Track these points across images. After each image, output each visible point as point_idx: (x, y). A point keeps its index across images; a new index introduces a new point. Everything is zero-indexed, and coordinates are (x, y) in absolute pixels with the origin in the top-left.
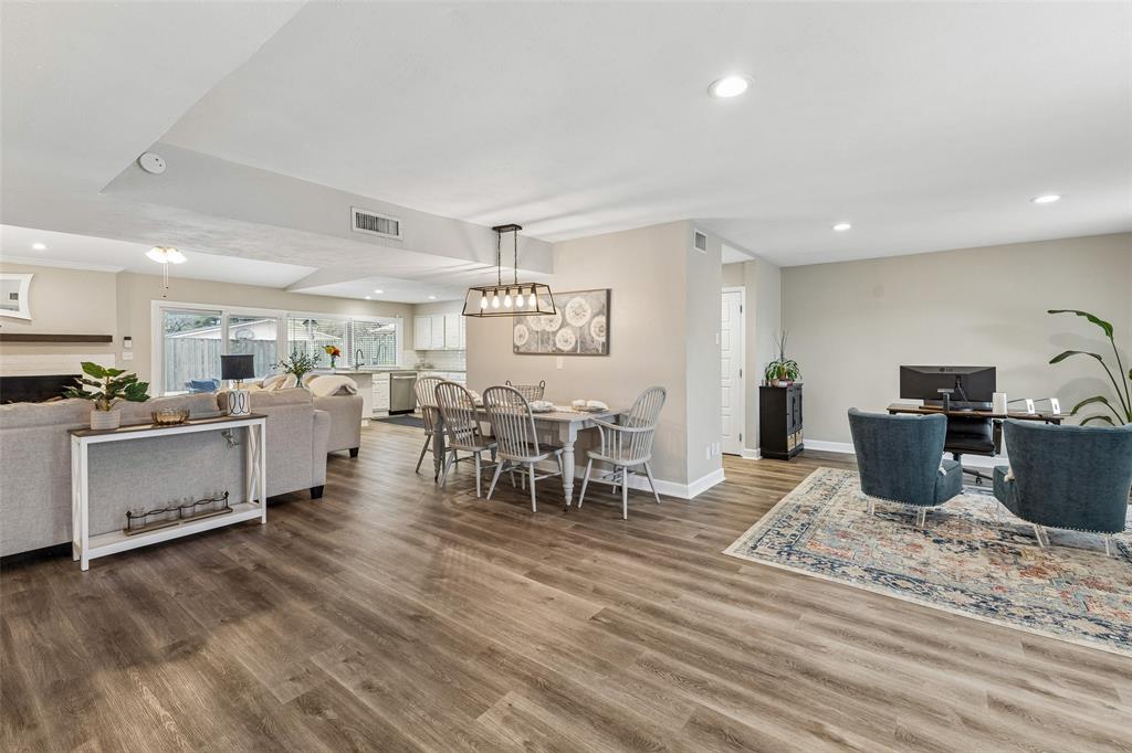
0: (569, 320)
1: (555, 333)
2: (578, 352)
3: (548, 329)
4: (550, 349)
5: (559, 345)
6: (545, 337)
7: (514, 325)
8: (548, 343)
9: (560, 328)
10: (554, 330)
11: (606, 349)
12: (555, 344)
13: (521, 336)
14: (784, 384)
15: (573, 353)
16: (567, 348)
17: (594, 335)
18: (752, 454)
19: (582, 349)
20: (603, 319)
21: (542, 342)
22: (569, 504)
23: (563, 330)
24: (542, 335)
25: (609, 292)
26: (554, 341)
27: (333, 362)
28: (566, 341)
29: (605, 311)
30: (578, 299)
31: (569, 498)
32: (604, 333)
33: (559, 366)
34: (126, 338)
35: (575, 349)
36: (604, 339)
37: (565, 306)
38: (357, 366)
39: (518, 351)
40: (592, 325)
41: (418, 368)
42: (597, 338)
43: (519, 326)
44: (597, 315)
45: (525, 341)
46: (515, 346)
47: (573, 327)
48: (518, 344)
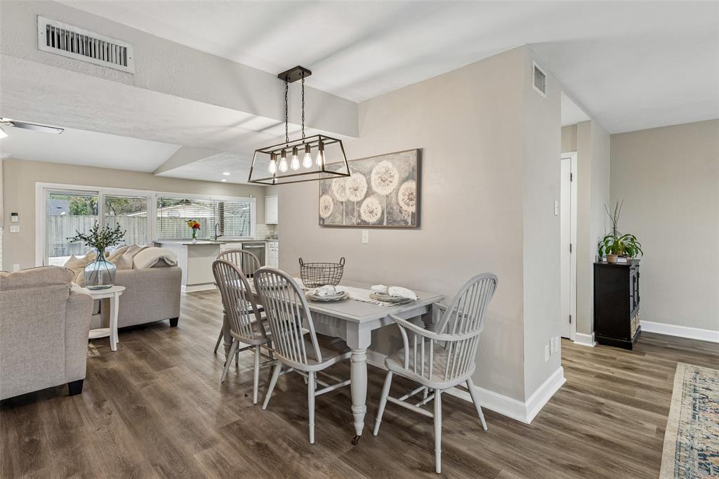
0: (375, 188)
1: (360, 203)
2: (385, 224)
3: (354, 199)
4: (355, 221)
5: (365, 217)
6: (350, 208)
7: (320, 197)
8: (352, 214)
9: (366, 197)
10: (359, 199)
11: (417, 221)
12: (359, 216)
13: (326, 207)
14: (622, 261)
15: (378, 226)
16: (372, 220)
17: (402, 204)
18: (586, 340)
19: (389, 221)
20: (412, 185)
21: (347, 214)
22: (359, 433)
23: (368, 200)
24: (347, 206)
25: (420, 153)
26: (359, 212)
27: (194, 235)
28: (371, 212)
29: (415, 174)
30: (385, 164)
31: (360, 426)
32: (414, 202)
33: (365, 240)
34: (13, 214)
35: (381, 221)
36: (413, 209)
37: (371, 172)
38: (216, 237)
39: (323, 224)
40: (400, 193)
41: (268, 239)
42: (405, 207)
43: (324, 197)
44: (406, 180)
45: (330, 213)
46: (321, 219)
47: (379, 196)
48: (324, 215)
